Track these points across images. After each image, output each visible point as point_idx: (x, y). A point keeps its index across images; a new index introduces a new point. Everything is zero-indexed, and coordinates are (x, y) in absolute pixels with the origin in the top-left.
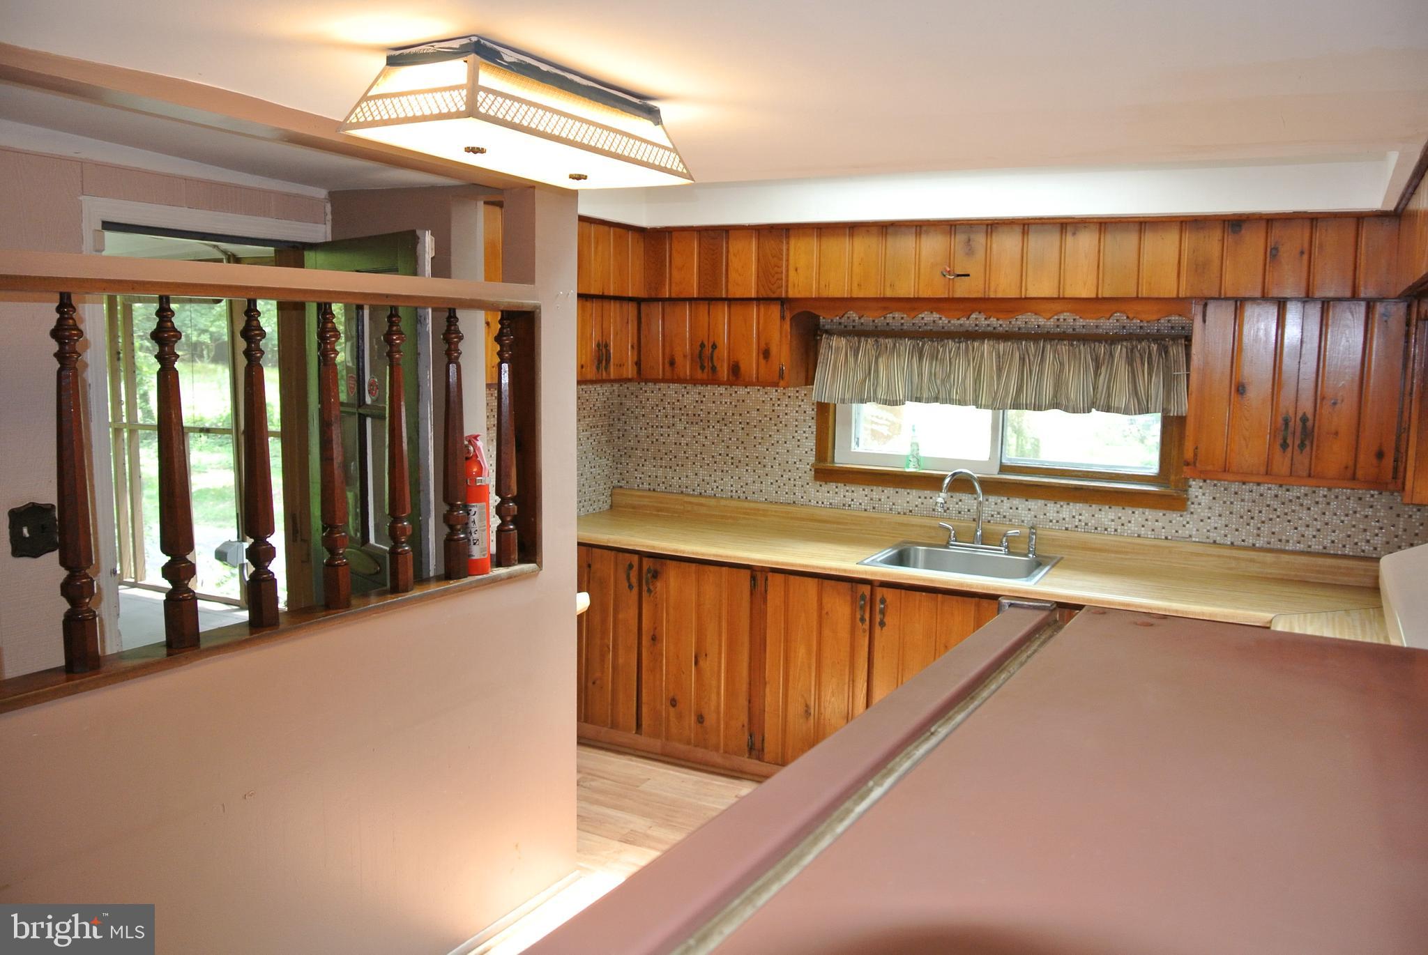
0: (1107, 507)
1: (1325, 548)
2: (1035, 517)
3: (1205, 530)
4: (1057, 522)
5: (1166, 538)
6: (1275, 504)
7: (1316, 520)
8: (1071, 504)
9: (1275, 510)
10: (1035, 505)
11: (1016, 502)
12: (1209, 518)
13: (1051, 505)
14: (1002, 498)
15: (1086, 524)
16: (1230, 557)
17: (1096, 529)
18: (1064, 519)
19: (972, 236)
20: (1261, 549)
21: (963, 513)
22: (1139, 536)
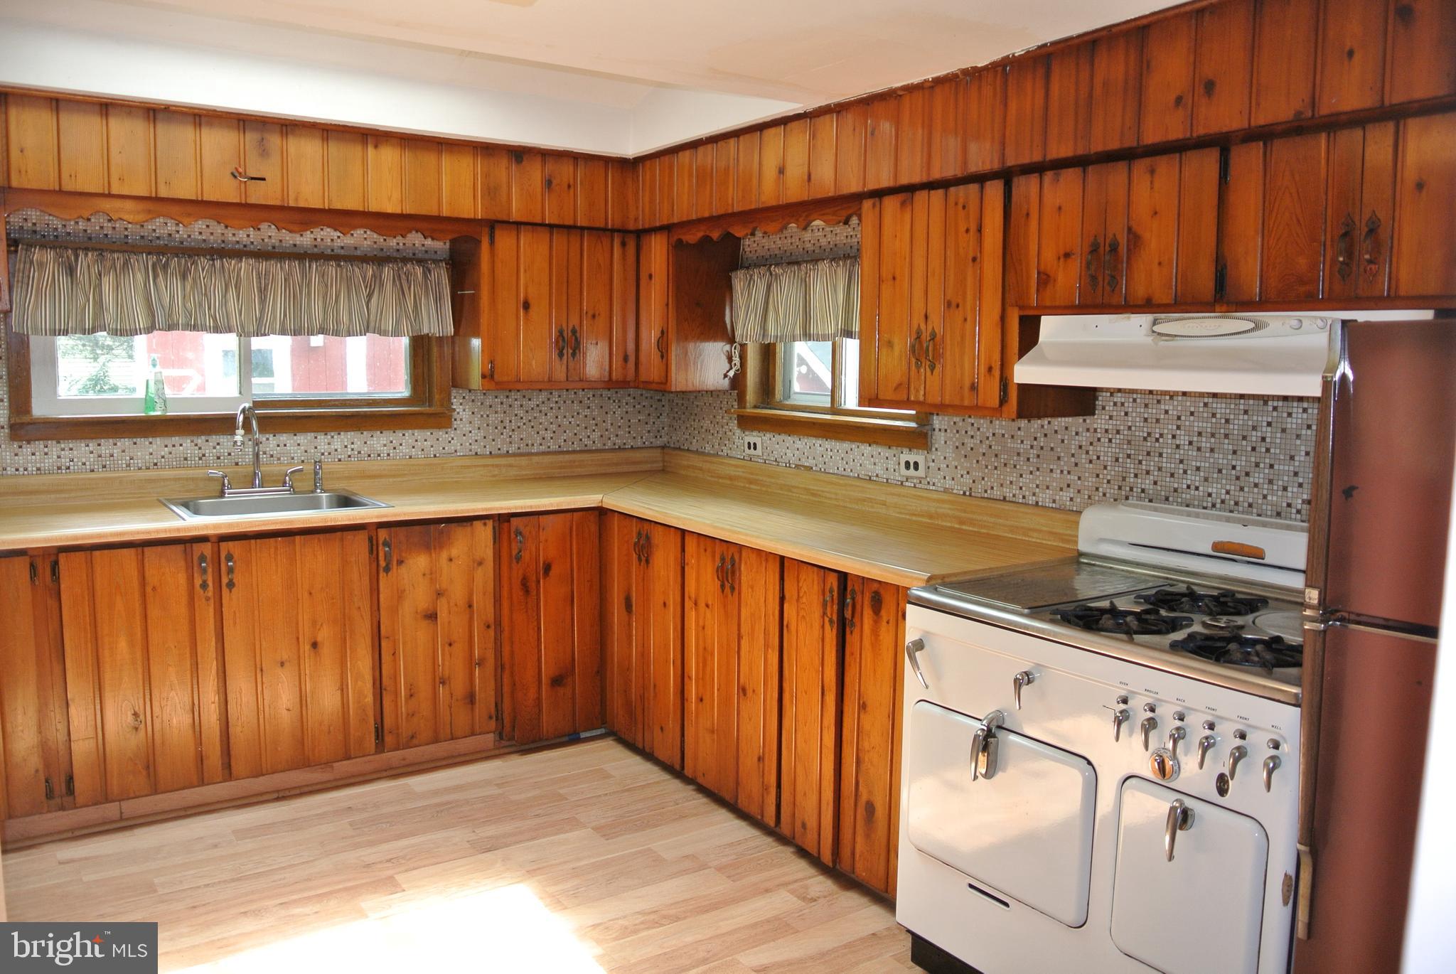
0: (379, 432)
1: (560, 447)
2: (306, 452)
3: (468, 444)
4: (330, 454)
5: (435, 456)
6: (521, 413)
7: (552, 423)
8: (342, 433)
9: (522, 418)
10: (304, 439)
11: (283, 438)
12: (470, 432)
13: (321, 437)
14: (267, 436)
15: (359, 452)
16: (493, 465)
17: (369, 456)
18: (336, 450)
19: (267, 136)
20: (514, 455)
21: (222, 458)
22: (410, 457)
